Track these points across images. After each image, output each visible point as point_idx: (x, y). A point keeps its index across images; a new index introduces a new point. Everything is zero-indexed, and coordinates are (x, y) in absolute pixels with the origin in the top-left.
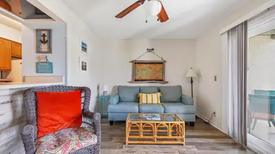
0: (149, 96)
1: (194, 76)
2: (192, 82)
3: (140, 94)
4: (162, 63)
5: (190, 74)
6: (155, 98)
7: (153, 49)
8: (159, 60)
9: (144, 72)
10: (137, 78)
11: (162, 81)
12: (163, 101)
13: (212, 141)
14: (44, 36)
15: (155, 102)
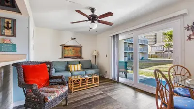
0: (76, 66)
1: (96, 54)
2: (95, 57)
3: (70, 66)
4: (80, 47)
5: (95, 53)
6: (79, 67)
7: (75, 39)
8: (78, 45)
9: (70, 52)
10: (65, 55)
11: (80, 57)
12: (83, 68)
13: (108, 82)
14: (8, 23)
15: (79, 69)
